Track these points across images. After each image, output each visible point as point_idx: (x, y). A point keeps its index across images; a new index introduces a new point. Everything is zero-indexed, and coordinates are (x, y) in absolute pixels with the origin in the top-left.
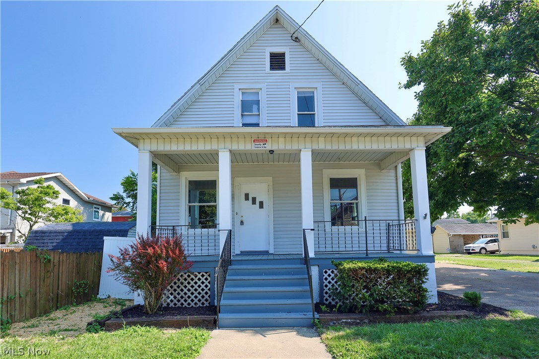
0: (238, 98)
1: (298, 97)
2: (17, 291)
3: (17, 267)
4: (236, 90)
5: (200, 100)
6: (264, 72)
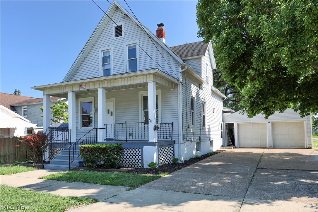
0: (101, 55)
1: (129, 50)
2: (7, 153)
3: (7, 144)
4: (100, 52)
5: (86, 60)
6: (112, 39)
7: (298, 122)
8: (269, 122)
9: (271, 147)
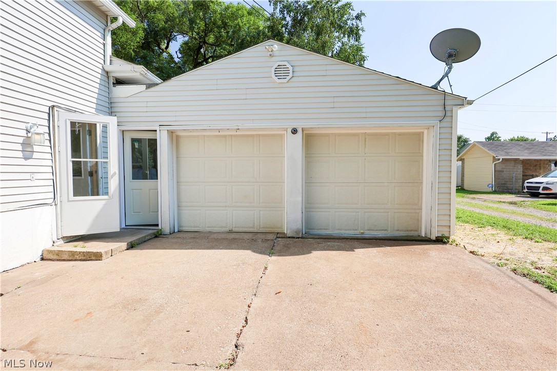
7: (400, 134)
8: (294, 131)
9: (297, 232)
